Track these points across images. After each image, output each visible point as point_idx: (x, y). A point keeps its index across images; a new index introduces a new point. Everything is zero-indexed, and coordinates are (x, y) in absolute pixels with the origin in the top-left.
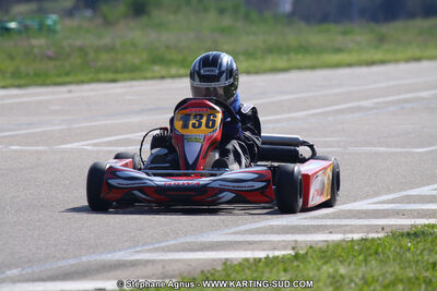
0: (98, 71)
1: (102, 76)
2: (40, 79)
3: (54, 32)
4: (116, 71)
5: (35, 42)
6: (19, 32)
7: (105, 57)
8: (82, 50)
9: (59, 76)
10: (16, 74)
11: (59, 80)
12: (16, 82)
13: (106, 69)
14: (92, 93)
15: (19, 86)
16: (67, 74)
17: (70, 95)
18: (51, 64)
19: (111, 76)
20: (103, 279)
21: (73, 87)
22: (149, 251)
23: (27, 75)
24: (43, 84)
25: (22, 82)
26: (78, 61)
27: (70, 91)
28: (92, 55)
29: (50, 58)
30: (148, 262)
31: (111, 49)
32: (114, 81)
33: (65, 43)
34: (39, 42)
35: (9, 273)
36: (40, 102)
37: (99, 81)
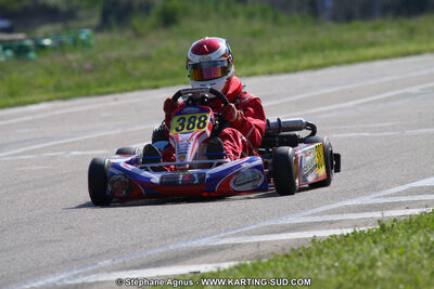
0: (139, 79)
1: (144, 83)
2: (83, 90)
3: (89, 46)
4: (156, 78)
5: (70, 57)
6: (53, 48)
7: (143, 67)
8: (118, 60)
9: (100, 86)
10: (58, 88)
11: (102, 90)
12: (60, 95)
13: (145, 77)
14: (138, 100)
15: (64, 99)
16: (108, 84)
17: (117, 103)
18: (90, 77)
19: (154, 83)
20: (194, 263)
21: (117, 96)
22: (232, 236)
23: (69, 88)
24: (88, 95)
25: (67, 93)
26: (117, 72)
27: (116, 100)
28: (129, 66)
29: (90, 71)
30: (234, 245)
31: (147, 58)
32: (156, 87)
33: (100, 56)
34: (73, 57)
35: (100, 264)
36: (90, 111)
37: (142, 88)
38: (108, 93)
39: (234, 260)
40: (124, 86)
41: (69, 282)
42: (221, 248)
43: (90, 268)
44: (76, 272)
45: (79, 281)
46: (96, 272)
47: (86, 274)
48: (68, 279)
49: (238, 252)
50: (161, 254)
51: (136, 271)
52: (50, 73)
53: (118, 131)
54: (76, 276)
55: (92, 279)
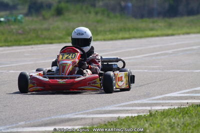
0: (44, 39)
1: (46, 41)
2: (17, 43)
3: (21, 22)
4: (52, 39)
5: (12, 27)
6: (5, 22)
7: (46, 33)
8: (35, 30)
9: (26, 41)
10: (6, 41)
11: (26, 43)
12: (7, 44)
13: (46, 38)
14: (42, 49)
15: (8, 46)
16: (29, 40)
17: (33, 49)
18: (21, 37)
19: (50, 41)
21: (33, 46)
22: (81, 114)
23: (11, 41)
24: (19, 45)
25: (9, 44)
26: (34, 35)
27: (32, 48)
28: (39, 33)
29: (21, 34)
30: (82, 118)
31: (48, 30)
32: (51, 43)
33: (26, 27)
34: (14, 27)
35: (20, 123)
36: (20, 52)
37: (44, 43)
38: (29, 45)
39: (81, 125)
40: (37, 42)
41: (4, 131)
42: (76, 119)
43: (14, 125)
44: (8, 127)
45: (9, 131)
46: (17, 127)
47: (13, 128)
48: (4, 130)
49: (83, 122)
50: (48, 120)
51: (35, 128)
52: (3, 34)
53: (32, 63)
54: (8, 129)
55: (15, 130)
